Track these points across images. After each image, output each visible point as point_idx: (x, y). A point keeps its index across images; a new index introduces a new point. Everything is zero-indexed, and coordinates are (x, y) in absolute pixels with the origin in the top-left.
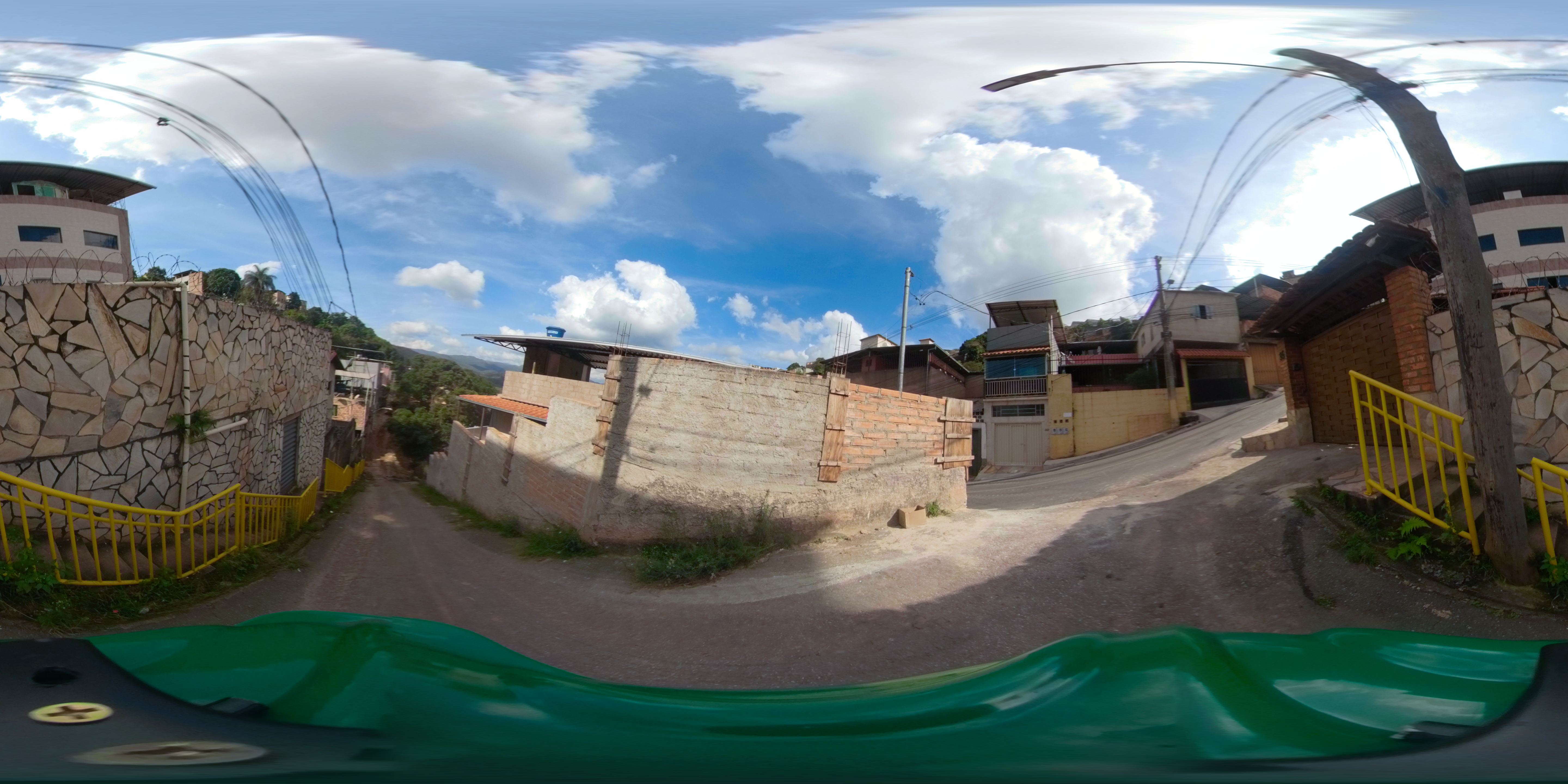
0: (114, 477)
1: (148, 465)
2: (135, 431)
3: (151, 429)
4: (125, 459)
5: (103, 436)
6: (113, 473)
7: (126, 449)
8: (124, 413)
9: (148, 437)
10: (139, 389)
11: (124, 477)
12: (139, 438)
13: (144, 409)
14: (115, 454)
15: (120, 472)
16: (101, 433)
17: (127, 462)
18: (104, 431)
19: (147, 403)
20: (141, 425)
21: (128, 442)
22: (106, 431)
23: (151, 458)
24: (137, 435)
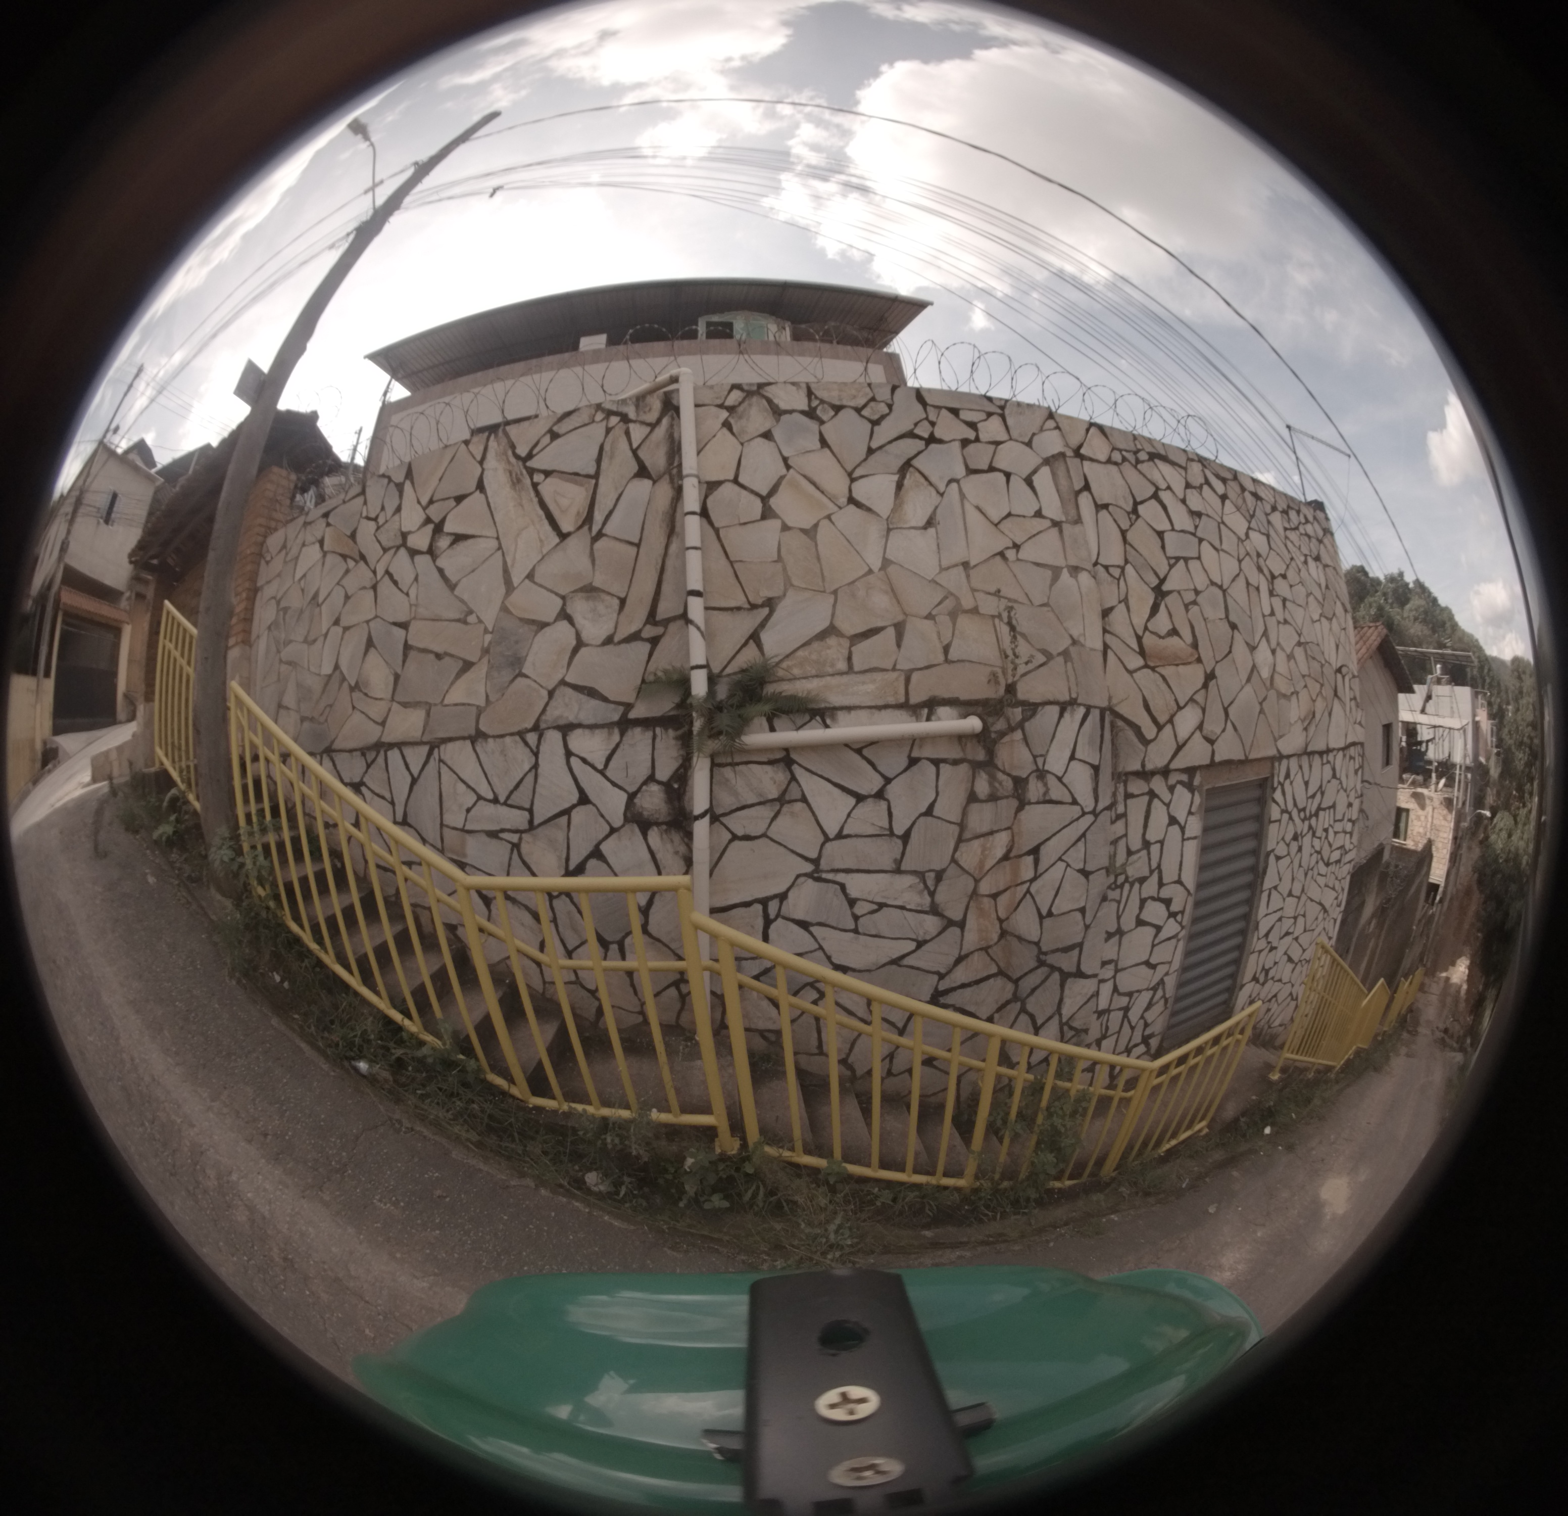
0: (504, 810)
1: (584, 799)
2: (553, 703)
3: (594, 703)
4: (527, 767)
5: (485, 708)
6: (502, 799)
7: (526, 744)
8: (530, 659)
9: (586, 722)
10: (564, 604)
11: (526, 814)
12: (562, 722)
13: (575, 651)
14: (503, 753)
15: (515, 799)
16: (482, 702)
17: (530, 778)
18: (487, 696)
19: (585, 636)
20: (569, 691)
21: (536, 728)
22: (492, 698)
23: (592, 782)
24: (557, 713)
